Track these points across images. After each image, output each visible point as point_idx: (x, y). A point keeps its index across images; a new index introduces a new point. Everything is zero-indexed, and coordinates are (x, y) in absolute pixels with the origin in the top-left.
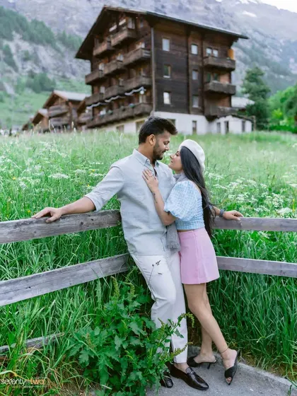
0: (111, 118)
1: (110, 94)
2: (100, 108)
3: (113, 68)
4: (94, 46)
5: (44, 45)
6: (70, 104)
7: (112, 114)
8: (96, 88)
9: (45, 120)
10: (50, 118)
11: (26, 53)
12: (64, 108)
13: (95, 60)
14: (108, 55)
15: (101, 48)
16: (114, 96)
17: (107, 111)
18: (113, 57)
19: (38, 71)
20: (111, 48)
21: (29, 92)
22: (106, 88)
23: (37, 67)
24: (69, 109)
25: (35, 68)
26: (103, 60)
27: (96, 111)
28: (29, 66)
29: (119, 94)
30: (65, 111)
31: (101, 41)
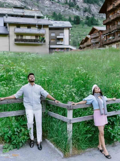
0: (114, 40)
1: (114, 29)
2: (109, 35)
3: (115, 17)
4: (107, 7)
5: (93, 4)
6: (100, 32)
7: (114, 38)
8: (108, 26)
9: (89, 40)
10: (91, 39)
11: (86, 8)
12: (97, 34)
13: (108, 13)
14: (113, 11)
15: (110, 8)
16: (115, 30)
17: (112, 37)
18: (116, 11)
19: (90, 16)
20: (115, 8)
21: (86, 26)
22: (112, 26)
23: (90, 15)
24: (100, 35)
25: (89, 15)
26: (111, 13)
27: (108, 37)
28: (86, 14)
29: (117, 29)
30: (98, 36)
31: (111, 4)
